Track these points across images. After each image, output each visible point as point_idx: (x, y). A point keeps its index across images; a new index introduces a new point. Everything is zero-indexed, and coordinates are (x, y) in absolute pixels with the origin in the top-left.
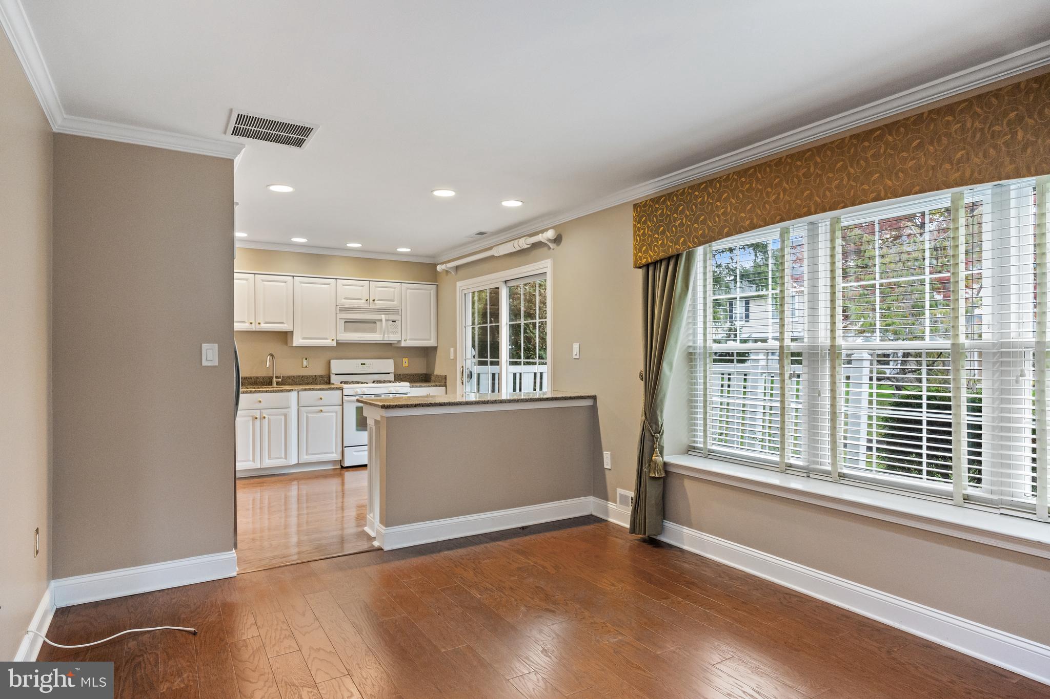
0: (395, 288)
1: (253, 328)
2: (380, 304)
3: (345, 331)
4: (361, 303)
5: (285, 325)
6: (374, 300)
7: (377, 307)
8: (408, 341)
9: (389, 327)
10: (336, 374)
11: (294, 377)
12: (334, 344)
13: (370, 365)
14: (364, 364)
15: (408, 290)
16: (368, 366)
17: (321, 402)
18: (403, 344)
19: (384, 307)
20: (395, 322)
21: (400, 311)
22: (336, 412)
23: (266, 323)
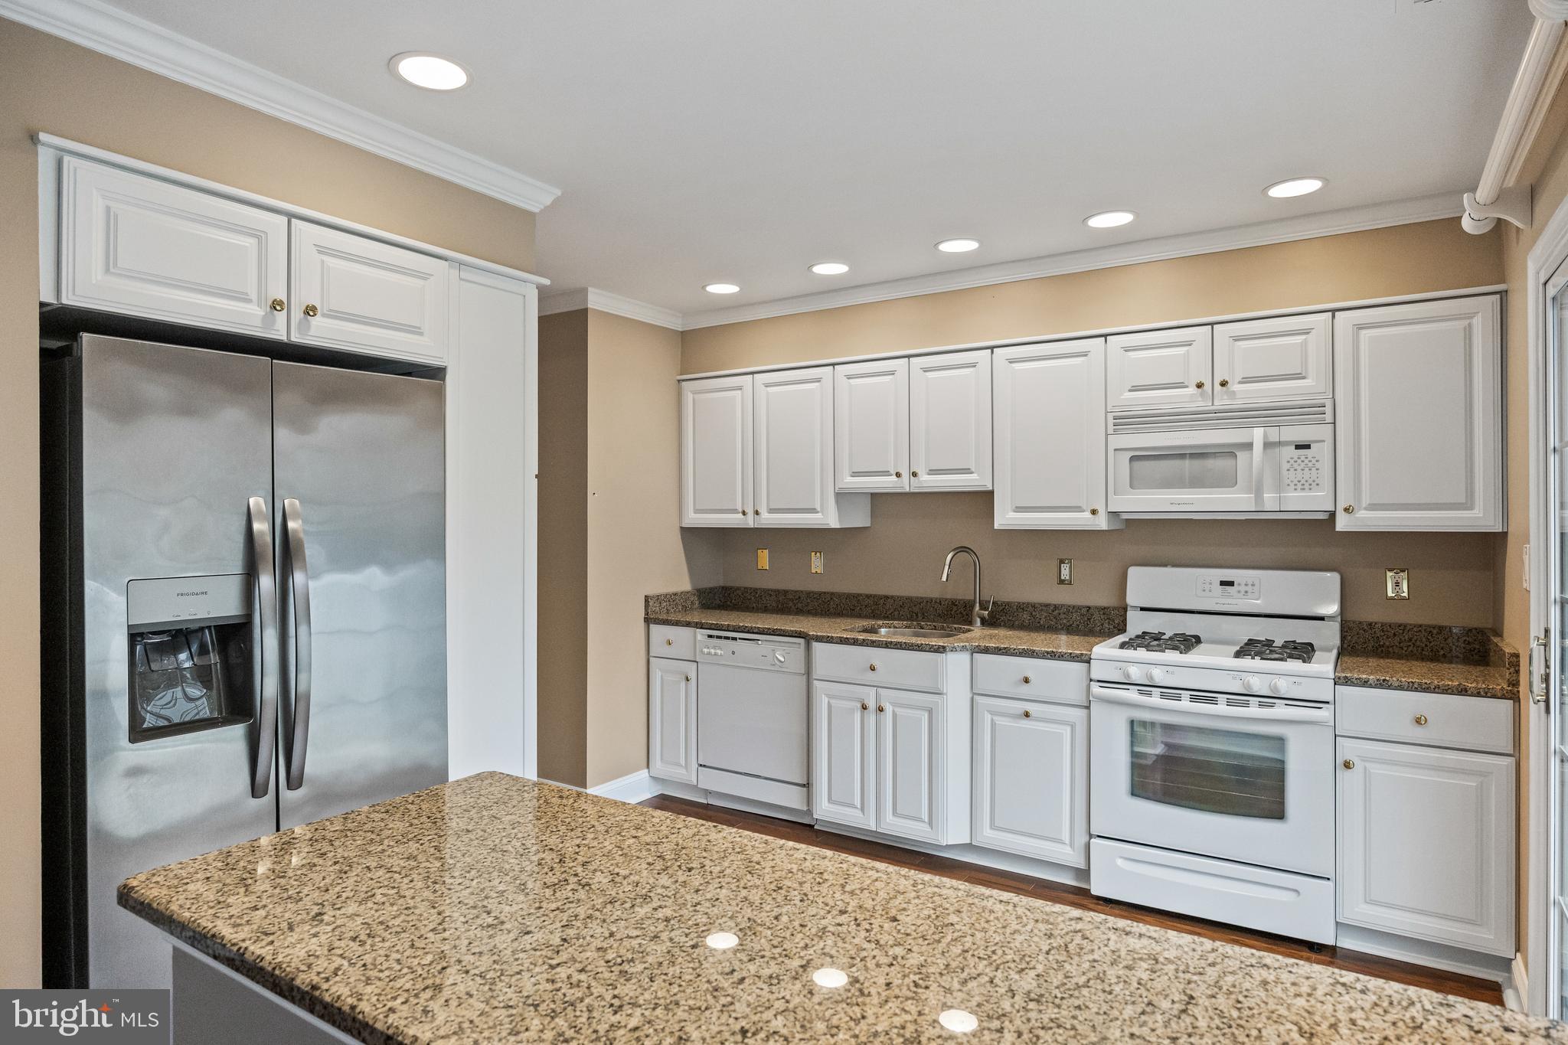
0: (1306, 332)
1: (905, 485)
2: (1245, 394)
3: (1131, 486)
4: (1186, 398)
5: (974, 476)
6: (1224, 384)
7: (1238, 403)
8: (1362, 514)
9: (1285, 466)
10: (1142, 609)
11: (1034, 606)
12: (1102, 523)
13: (1249, 589)
14: (1231, 584)
15: (1363, 332)
16: (1243, 588)
17: (1024, 690)
18: (1342, 524)
19: (1264, 402)
20: (1308, 447)
21: (1328, 409)
22: (1073, 727)
23: (932, 472)
